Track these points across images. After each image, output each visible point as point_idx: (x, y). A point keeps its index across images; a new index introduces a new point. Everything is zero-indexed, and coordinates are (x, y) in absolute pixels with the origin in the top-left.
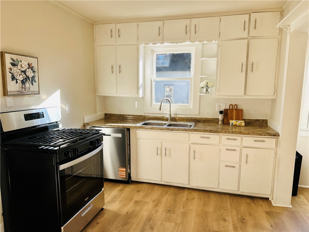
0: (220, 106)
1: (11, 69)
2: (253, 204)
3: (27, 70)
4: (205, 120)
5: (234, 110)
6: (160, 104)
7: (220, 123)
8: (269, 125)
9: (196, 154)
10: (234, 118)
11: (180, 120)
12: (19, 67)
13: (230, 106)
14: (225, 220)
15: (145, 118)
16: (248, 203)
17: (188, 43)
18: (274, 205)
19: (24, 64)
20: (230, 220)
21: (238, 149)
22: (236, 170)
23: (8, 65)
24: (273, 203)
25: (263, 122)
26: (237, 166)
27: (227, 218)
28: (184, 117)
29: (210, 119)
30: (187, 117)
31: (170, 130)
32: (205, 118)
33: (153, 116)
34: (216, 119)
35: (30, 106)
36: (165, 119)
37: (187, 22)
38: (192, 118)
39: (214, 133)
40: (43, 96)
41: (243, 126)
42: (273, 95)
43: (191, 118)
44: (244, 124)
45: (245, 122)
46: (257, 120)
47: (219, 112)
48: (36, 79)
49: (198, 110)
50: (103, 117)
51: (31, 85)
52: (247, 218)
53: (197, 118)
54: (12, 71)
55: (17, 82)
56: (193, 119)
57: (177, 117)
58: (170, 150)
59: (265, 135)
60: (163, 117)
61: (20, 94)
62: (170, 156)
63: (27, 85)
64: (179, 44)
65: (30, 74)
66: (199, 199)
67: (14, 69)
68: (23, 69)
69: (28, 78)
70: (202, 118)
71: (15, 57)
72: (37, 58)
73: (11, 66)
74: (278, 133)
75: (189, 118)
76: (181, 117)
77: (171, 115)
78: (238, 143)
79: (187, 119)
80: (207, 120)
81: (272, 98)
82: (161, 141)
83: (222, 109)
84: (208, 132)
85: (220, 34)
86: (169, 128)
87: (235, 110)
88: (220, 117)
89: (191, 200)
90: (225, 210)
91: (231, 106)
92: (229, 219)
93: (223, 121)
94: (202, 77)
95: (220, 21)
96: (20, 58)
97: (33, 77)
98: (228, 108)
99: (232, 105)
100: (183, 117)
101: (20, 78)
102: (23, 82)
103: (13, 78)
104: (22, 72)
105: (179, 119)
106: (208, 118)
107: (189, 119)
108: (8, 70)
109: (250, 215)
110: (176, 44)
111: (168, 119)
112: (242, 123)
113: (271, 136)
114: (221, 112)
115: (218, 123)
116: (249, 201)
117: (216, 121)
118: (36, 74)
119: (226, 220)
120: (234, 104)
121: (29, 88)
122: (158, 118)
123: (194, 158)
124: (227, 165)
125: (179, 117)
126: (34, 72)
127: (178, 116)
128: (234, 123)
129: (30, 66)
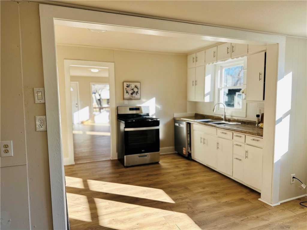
0: (260, 111)
1: (126, 89)
3: (134, 88)
7: (256, 125)
12: (130, 87)
15: (213, 118)
17: (230, 60)
19: (133, 85)
21: (243, 145)
23: (125, 87)
35: (136, 104)
40: (143, 100)
48: (139, 92)
49: (246, 113)
50: (194, 115)
51: (136, 95)
54: (127, 89)
55: (129, 94)
56: (241, 121)
61: (130, 99)
63: (134, 95)
65: (136, 90)
67: (128, 89)
68: (132, 88)
69: (134, 92)
71: (128, 83)
72: (140, 82)
73: (126, 87)
78: (242, 139)
85: (248, 50)
88: (257, 120)
96: (130, 83)
97: (137, 92)
101: (131, 92)
102: (132, 94)
103: (127, 92)
104: (132, 89)
108: (125, 89)
113: (259, 136)
114: (257, 116)
118: (139, 90)
121: (135, 96)
124: (237, 158)
126: (138, 89)
128: (260, 126)
129: (136, 87)
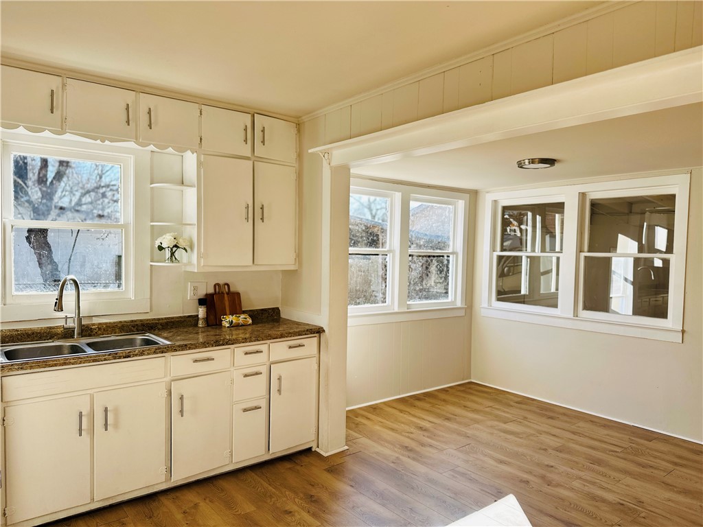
0: (195, 289)
2: (298, 468)
4: (167, 324)
5: (226, 295)
6: (56, 293)
7: (201, 324)
8: (283, 316)
9: (185, 401)
10: (228, 312)
11: (104, 330)
13: (215, 286)
14: (289, 513)
16: (290, 468)
17: (131, 145)
18: (325, 455)
20: (295, 508)
21: (264, 369)
22: (262, 413)
24: (322, 453)
25: (274, 312)
26: (263, 403)
27: (288, 508)
28: (114, 323)
29: (177, 320)
30: (121, 322)
31: (120, 358)
32: (165, 318)
33: (17, 330)
34: (189, 316)
36: (57, 334)
37: (129, 97)
38: (135, 321)
39: (224, 345)
41: (250, 325)
42: (294, 263)
43: (132, 321)
44: (250, 321)
45: (250, 316)
46: (262, 310)
47: (197, 301)
49: (149, 300)
52: (314, 492)
53: (148, 320)
56: (137, 325)
57: (94, 325)
58: (116, 411)
59: (306, 334)
60: (50, 328)
62: (116, 426)
64: (107, 142)
66: (207, 501)
70: (159, 319)
74: (322, 328)
75: (125, 322)
76: (106, 324)
77: (80, 320)
79: (123, 326)
80: (172, 322)
81: (292, 268)
82: (89, 392)
83: (202, 293)
84: (212, 346)
85: (201, 139)
86: (116, 354)
87: (228, 294)
88: (202, 312)
89: (193, 510)
90: (271, 497)
91: (217, 287)
92: (291, 506)
93: (207, 319)
94: (153, 225)
95: (201, 114)
98: (211, 291)
99: (218, 284)
100: (110, 323)
105: (100, 329)
106: (173, 318)
107: (127, 326)
109: (313, 485)
110: (99, 142)
111: (74, 331)
112: (248, 319)
114: (201, 302)
115: (196, 325)
116: (288, 465)
117: (190, 321)
119: (291, 512)
120: (221, 282)
122: (33, 334)
123: (182, 412)
125: (100, 324)
127: (96, 321)
128: (234, 321)
